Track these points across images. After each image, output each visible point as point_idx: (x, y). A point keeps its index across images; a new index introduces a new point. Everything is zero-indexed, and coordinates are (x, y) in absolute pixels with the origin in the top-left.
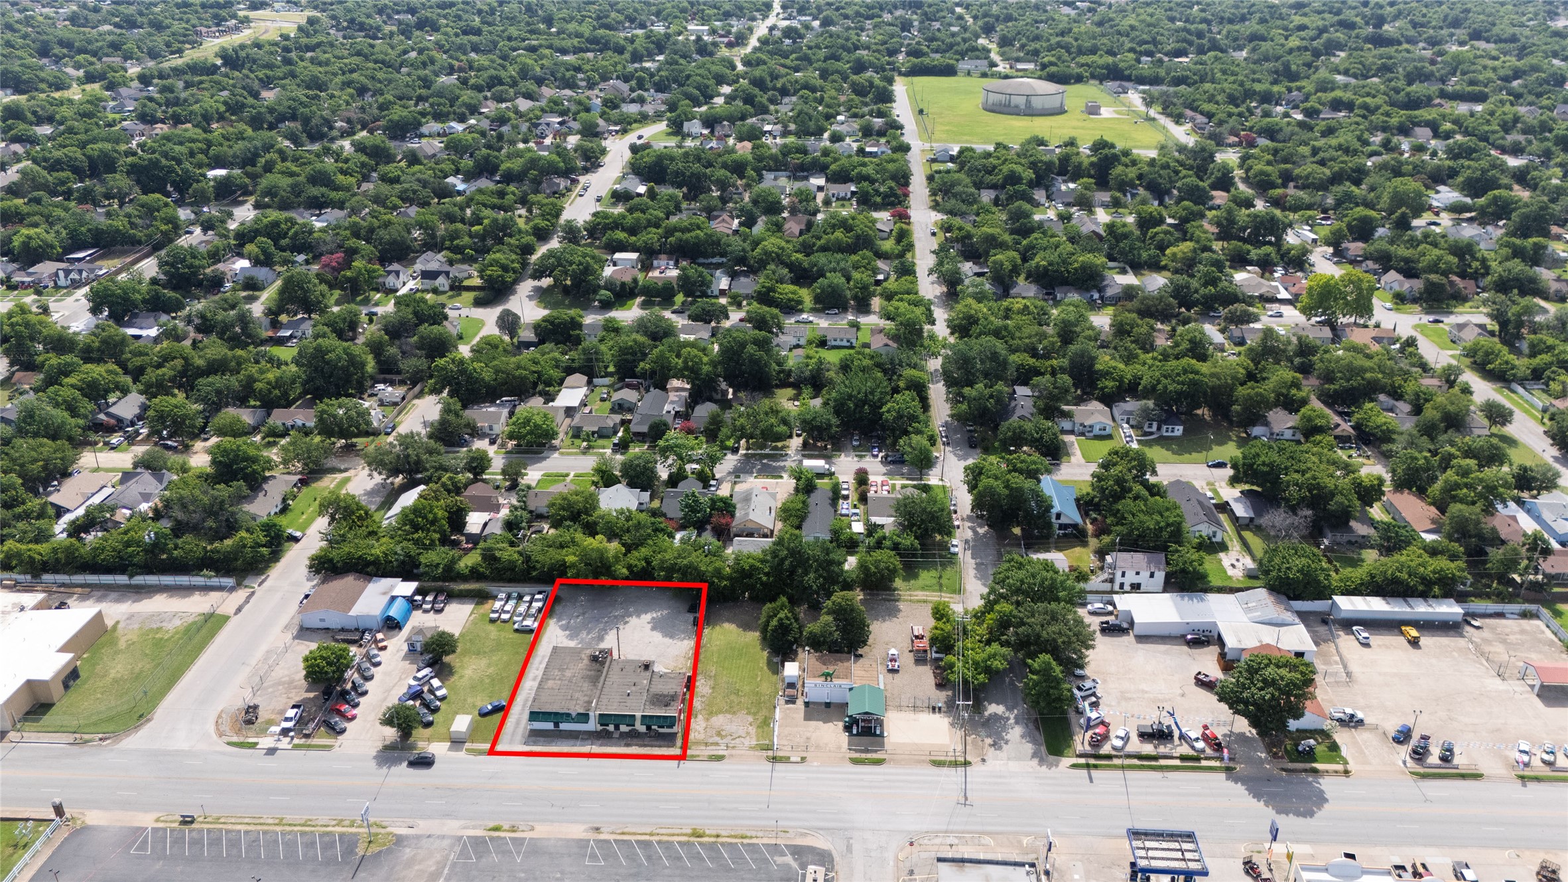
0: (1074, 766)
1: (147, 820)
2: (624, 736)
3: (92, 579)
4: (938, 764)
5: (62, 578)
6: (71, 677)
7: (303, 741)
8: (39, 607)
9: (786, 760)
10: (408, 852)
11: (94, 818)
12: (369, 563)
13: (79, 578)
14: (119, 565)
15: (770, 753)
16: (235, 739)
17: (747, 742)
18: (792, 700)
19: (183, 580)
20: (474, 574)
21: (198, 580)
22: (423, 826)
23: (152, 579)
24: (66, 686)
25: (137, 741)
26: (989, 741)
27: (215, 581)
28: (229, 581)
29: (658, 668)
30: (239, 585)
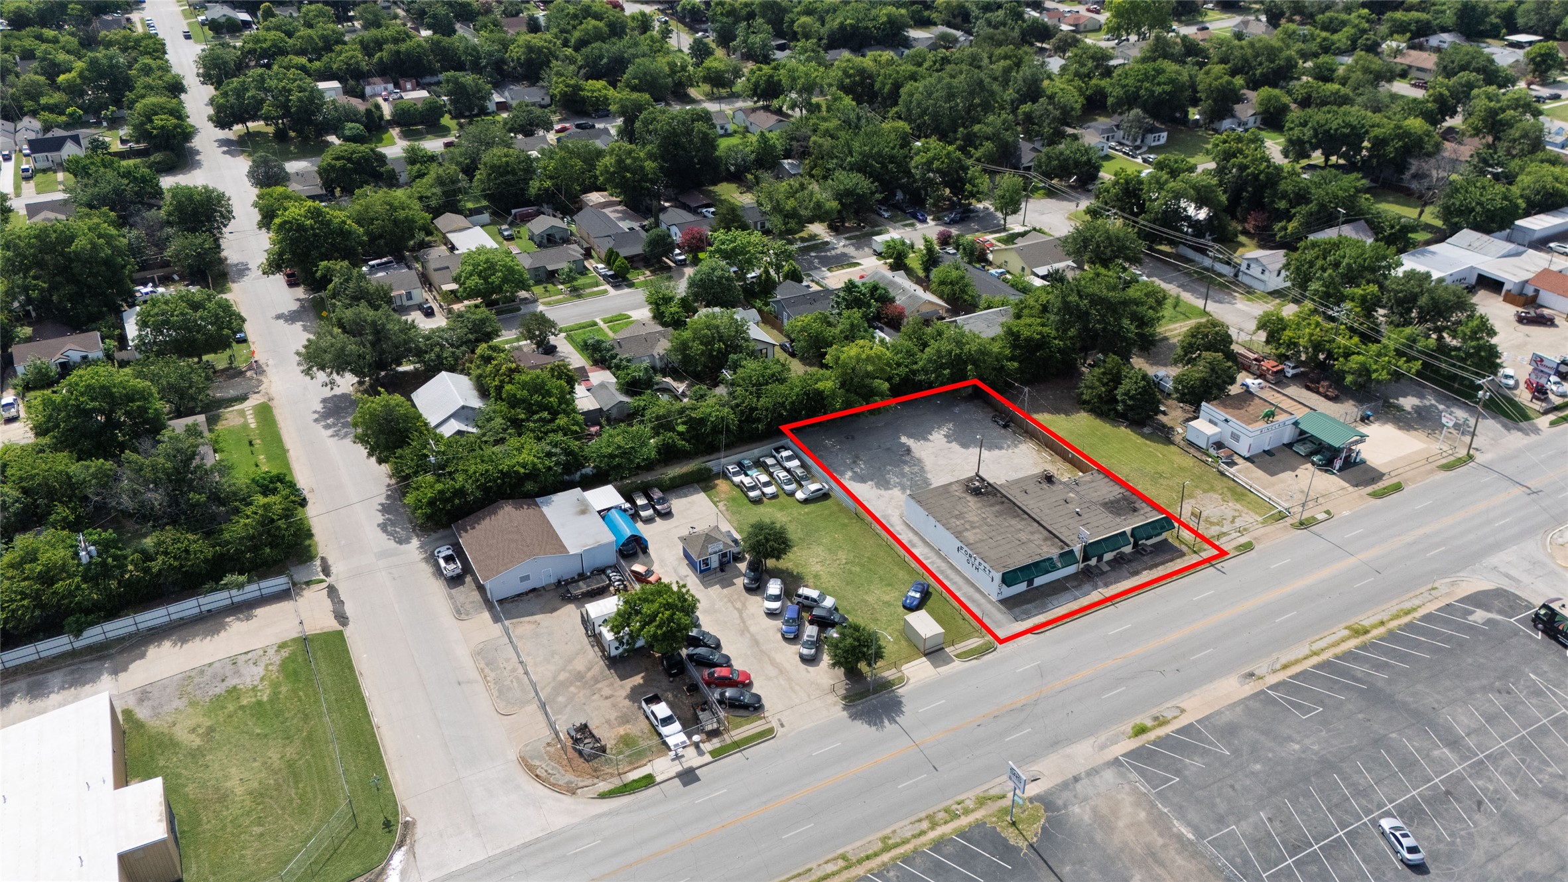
0: (1553, 424)
2: (1116, 565)
4: (1448, 468)
7: (716, 743)
9: (1314, 521)
15: (1290, 521)
16: (603, 786)
17: (1249, 519)
22: (1049, 770)
27: (252, 590)
28: (278, 583)
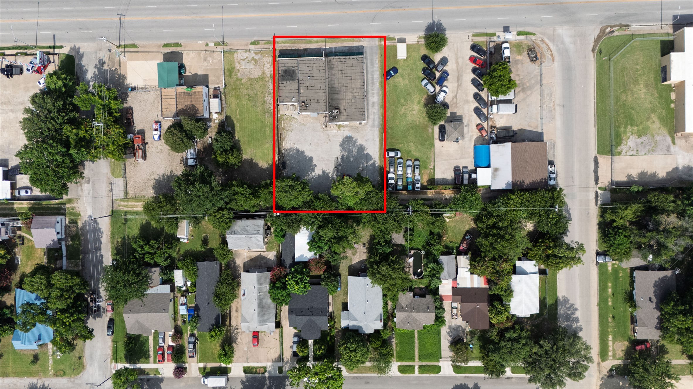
0: (61, 47)
7: (492, 38)
15: (225, 48)
16: (532, 38)
26: (105, 67)
29: (297, 105)
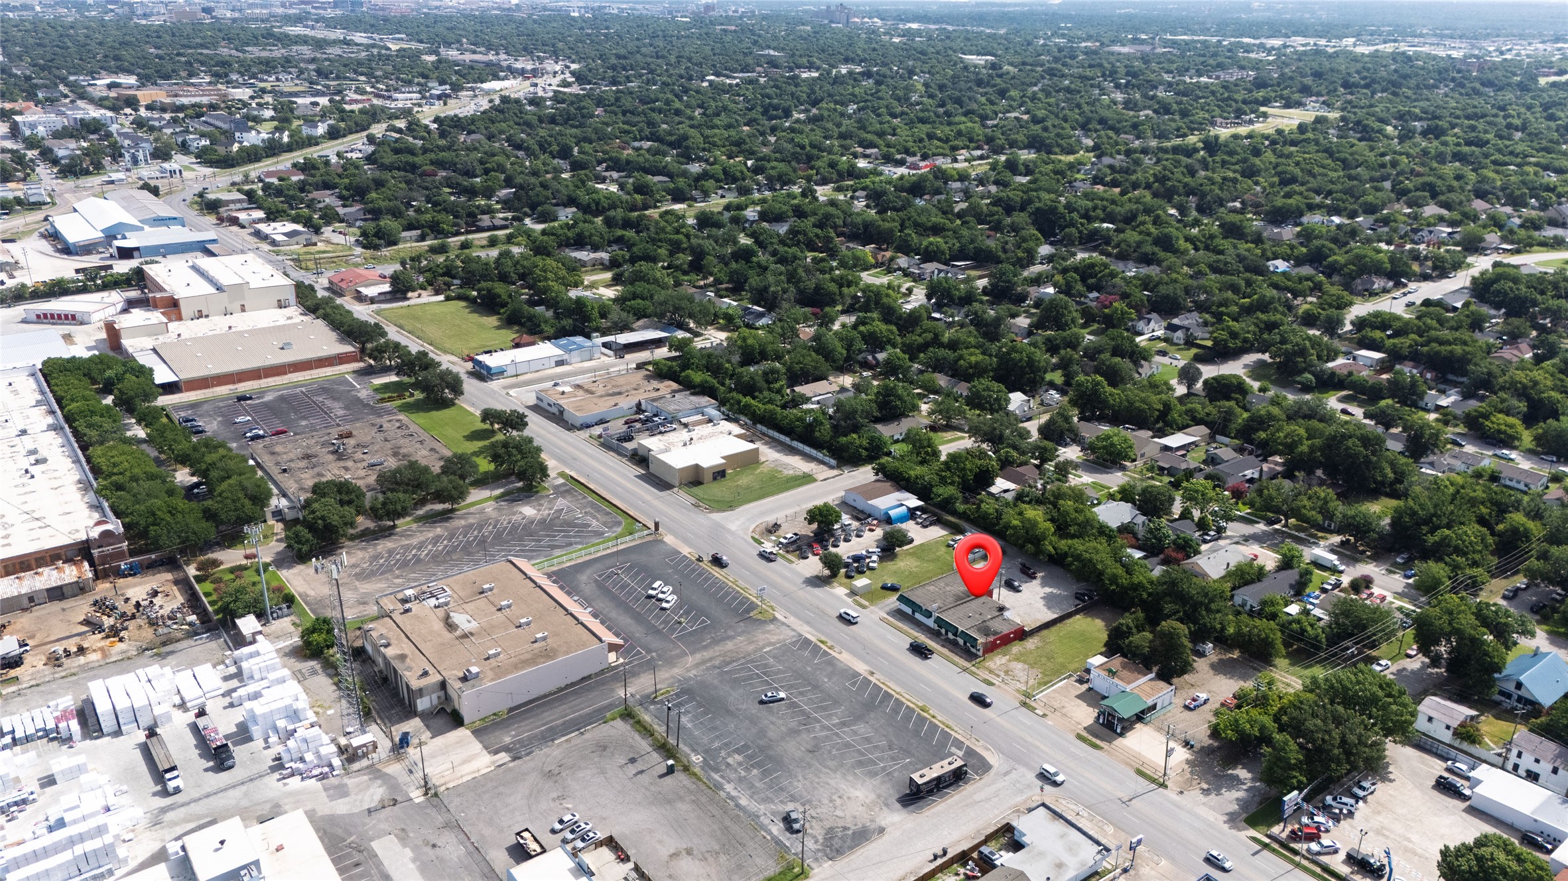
0: (1254, 839)
1: (685, 550)
2: (948, 640)
3: (776, 435)
4: (1140, 773)
5: (764, 429)
6: (719, 474)
8: (739, 436)
9: (1033, 709)
10: (772, 627)
11: (669, 539)
12: (904, 479)
13: (772, 433)
14: (788, 431)
16: (757, 535)
17: (1019, 685)
18: (1081, 681)
19: (813, 452)
20: (963, 516)
21: (820, 455)
22: (792, 621)
23: (800, 446)
24: (715, 479)
25: (716, 516)
27: (827, 459)
28: (833, 462)
29: (1007, 614)
30: (838, 467)
